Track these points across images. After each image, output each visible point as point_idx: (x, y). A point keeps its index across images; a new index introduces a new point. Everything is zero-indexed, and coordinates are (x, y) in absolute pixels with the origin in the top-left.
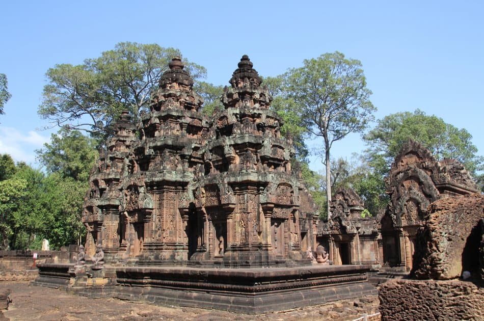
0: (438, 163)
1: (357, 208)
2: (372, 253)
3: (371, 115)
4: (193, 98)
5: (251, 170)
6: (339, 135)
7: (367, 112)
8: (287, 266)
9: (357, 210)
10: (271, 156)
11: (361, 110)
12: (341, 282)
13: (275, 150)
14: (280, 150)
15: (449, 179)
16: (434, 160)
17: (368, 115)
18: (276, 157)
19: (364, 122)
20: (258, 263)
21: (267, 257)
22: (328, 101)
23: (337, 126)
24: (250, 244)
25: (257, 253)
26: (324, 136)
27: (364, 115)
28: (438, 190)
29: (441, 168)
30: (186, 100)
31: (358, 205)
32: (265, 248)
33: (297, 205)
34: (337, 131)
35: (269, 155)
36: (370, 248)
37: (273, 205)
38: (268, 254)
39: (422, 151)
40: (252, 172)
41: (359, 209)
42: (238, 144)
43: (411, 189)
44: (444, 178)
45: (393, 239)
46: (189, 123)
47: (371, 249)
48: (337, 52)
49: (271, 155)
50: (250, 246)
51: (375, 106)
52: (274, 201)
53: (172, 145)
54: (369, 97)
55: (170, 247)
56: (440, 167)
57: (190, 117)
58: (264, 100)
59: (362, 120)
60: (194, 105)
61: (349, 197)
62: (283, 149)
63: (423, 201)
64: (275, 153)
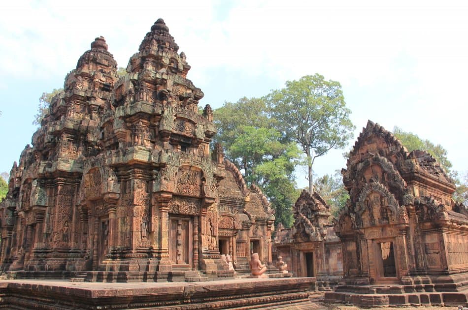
0: (404, 147)
1: (322, 214)
2: (339, 262)
3: (350, 132)
4: (112, 78)
5: (140, 147)
6: (321, 151)
7: (346, 130)
8: (186, 281)
9: (323, 216)
10: (175, 132)
11: (342, 128)
12: (267, 302)
13: (182, 124)
14: (188, 125)
15: (418, 167)
16: (399, 145)
17: (348, 132)
18: (183, 133)
19: (344, 139)
20: (141, 275)
21: (157, 268)
22: (310, 120)
23: (319, 144)
24: (134, 248)
25: (143, 263)
26: (306, 153)
27: (344, 132)
28: (405, 180)
29: (408, 154)
30: (101, 80)
31: (324, 210)
32: (157, 255)
33: (211, 196)
34: (319, 148)
35: (171, 129)
36: (336, 257)
37: (170, 196)
38: (159, 263)
39: (384, 135)
40: (141, 149)
41: (325, 214)
42: (130, 116)
43: (372, 181)
44: (411, 165)
45: (355, 243)
46: (100, 106)
47: (338, 258)
48: (317, 74)
49: (176, 130)
50: (134, 251)
51: (354, 125)
52: (174, 191)
53: (74, 129)
54: (348, 116)
55: (62, 254)
56: (406, 153)
57: (102, 99)
58: (175, 67)
59: (342, 137)
60: (113, 87)
61: (313, 201)
62: (194, 124)
63: (387, 195)
64: (181, 127)
